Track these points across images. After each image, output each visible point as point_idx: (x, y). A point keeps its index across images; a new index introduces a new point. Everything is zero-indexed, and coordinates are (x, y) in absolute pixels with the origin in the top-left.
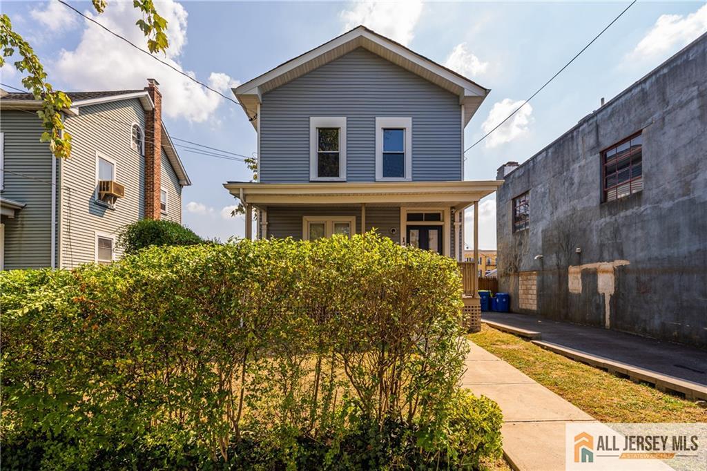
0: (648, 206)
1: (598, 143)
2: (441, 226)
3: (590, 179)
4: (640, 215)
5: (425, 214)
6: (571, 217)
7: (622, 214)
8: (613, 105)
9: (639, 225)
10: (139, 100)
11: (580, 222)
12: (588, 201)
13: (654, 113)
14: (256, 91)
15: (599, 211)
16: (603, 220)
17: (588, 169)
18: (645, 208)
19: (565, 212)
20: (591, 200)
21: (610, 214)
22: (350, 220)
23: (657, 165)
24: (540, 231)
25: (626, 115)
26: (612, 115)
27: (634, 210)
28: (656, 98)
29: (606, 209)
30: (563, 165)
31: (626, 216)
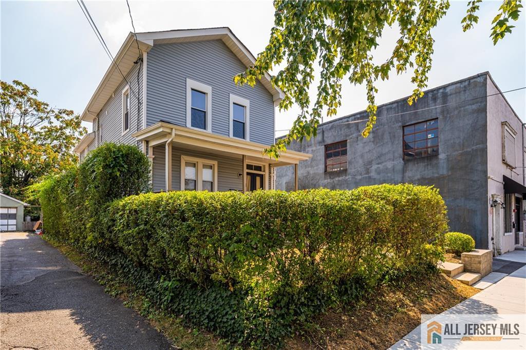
0: (350, 177)
1: (323, 141)
2: (262, 175)
3: (319, 158)
4: (346, 181)
5: (255, 166)
6: (306, 177)
7: (337, 179)
8: (333, 123)
9: (346, 185)
11: (312, 180)
12: (317, 169)
13: (354, 133)
15: (324, 176)
16: (326, 180)
17: (317, 153)
18: (348, 177)
19: (302, 174)
20: (319, 170)
21: (330, 178)
22: (214, 163)
23: (354, 158)
24: (285, 182)
25: (339, 130)
26: (332, 128)
27: (343, 178)
28: (354, 127)
29: (328, 175)
30: (301, 147)
31: (339, 180)
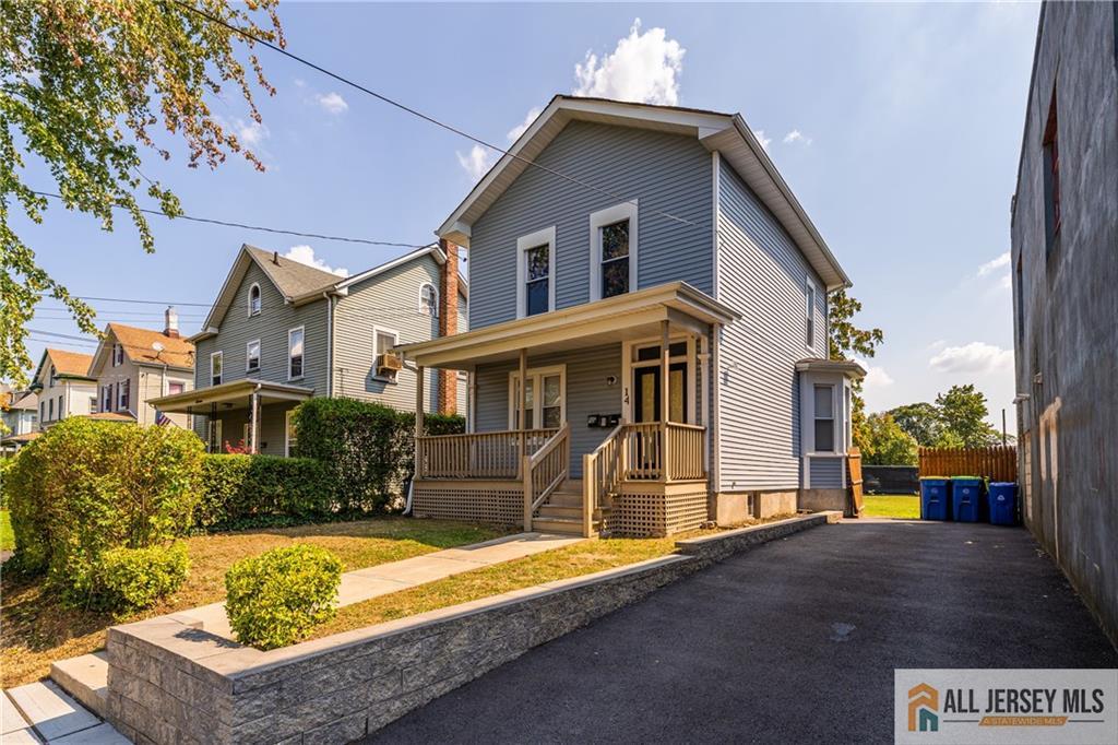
10: (430, 255)
14: (456, 227)
22: (561, 370)
